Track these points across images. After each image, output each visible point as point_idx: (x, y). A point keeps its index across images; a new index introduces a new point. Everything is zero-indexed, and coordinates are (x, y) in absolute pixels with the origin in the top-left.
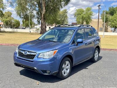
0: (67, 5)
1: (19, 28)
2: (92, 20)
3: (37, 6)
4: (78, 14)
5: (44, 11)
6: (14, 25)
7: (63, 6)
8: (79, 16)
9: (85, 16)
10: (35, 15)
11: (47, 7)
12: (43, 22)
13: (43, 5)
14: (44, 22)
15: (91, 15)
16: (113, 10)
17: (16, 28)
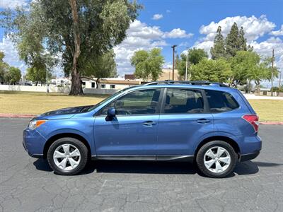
0: (120, 42)
1: (18, 84)
2: (163, 70)
3: (64, 43)
4: (138, 61)
5: (78, 52)
6: (9, 78)
7: (113, 45)
8: (140, 63)
9: (150, 64)
10: (61, 58)
11: (84, 45)
12: (75, 72)
13: (76, 42)
14: (78, 72)
15: (161, 62)
16: (196, 54)
17: (11, 84)
